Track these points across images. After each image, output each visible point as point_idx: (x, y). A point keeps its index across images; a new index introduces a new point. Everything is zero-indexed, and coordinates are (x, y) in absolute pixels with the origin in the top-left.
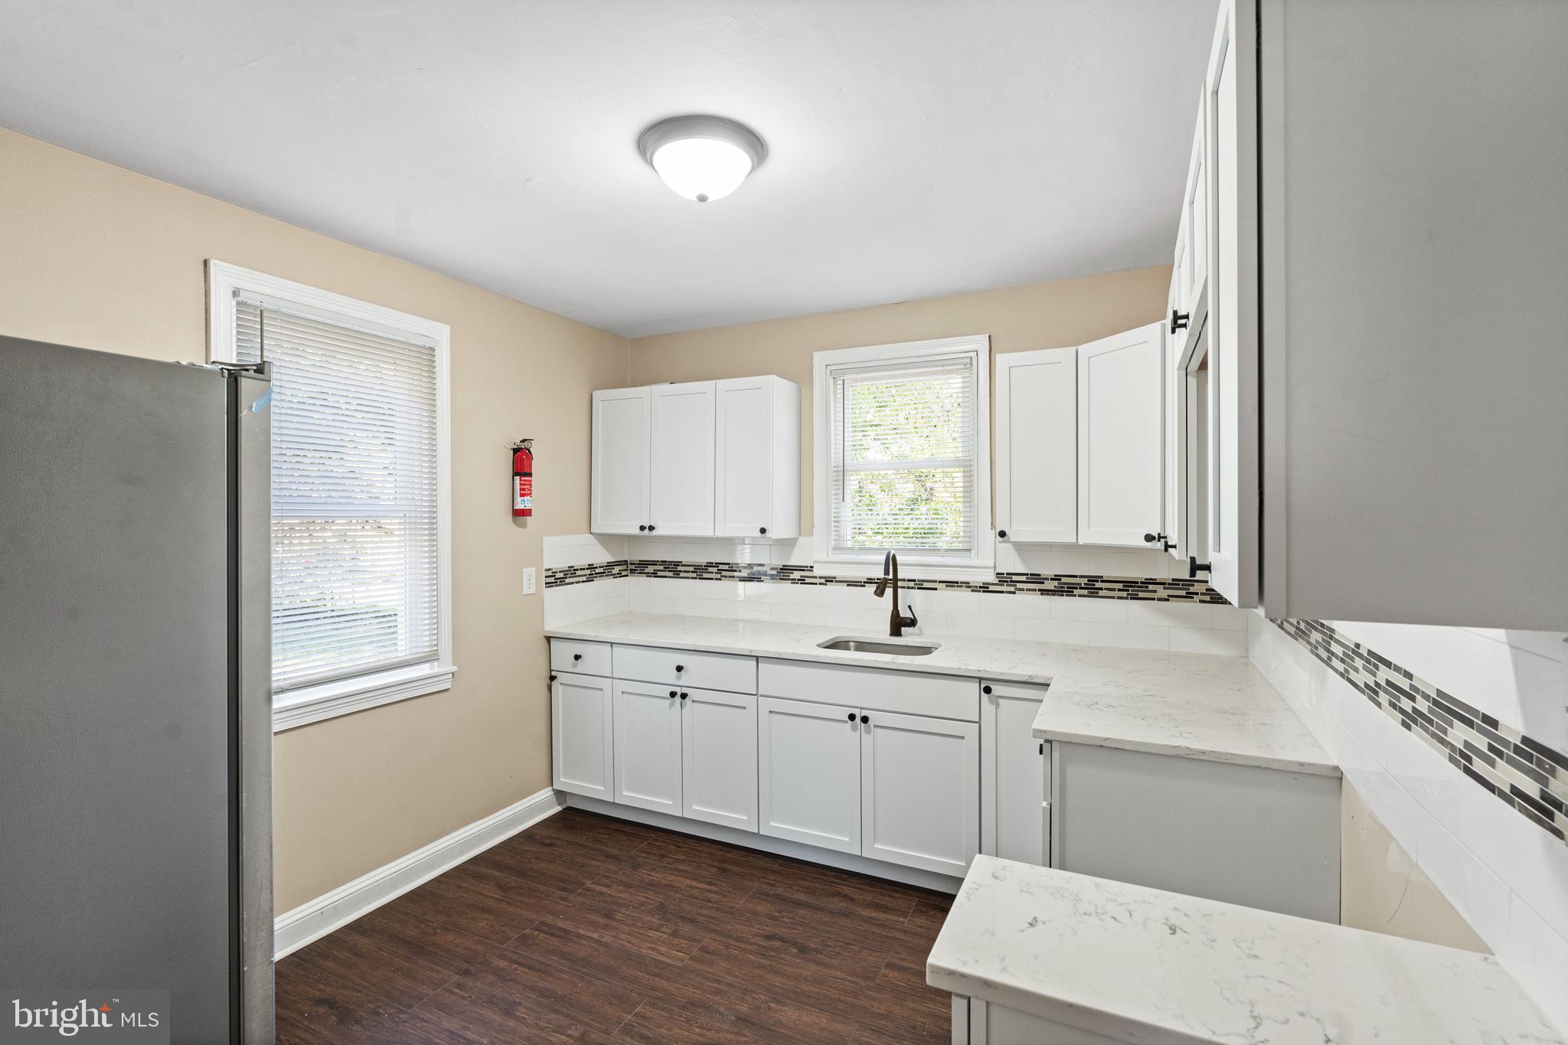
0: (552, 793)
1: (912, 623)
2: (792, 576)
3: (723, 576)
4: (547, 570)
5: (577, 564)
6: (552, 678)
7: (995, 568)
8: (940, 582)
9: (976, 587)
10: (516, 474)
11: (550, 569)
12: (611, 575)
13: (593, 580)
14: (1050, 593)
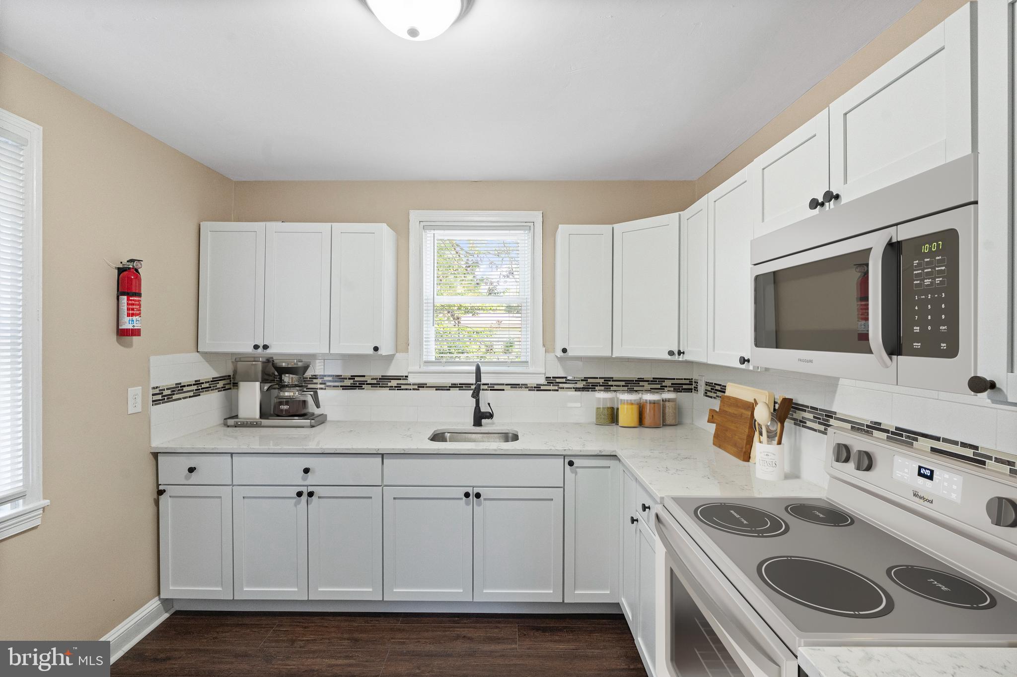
0: (159, 602)
1: (490, 416)
2: (390, 384)
3: (328, 386)
4: (154, 388)
5: (184, 381)
6: (161, 493)
7: (545, 374)
8: (506, 385)
9: (532, 387)
10: (120, 293)
11: (157, 387)
12: (216, 389)
13: (199, 395)
14: (581, 389)
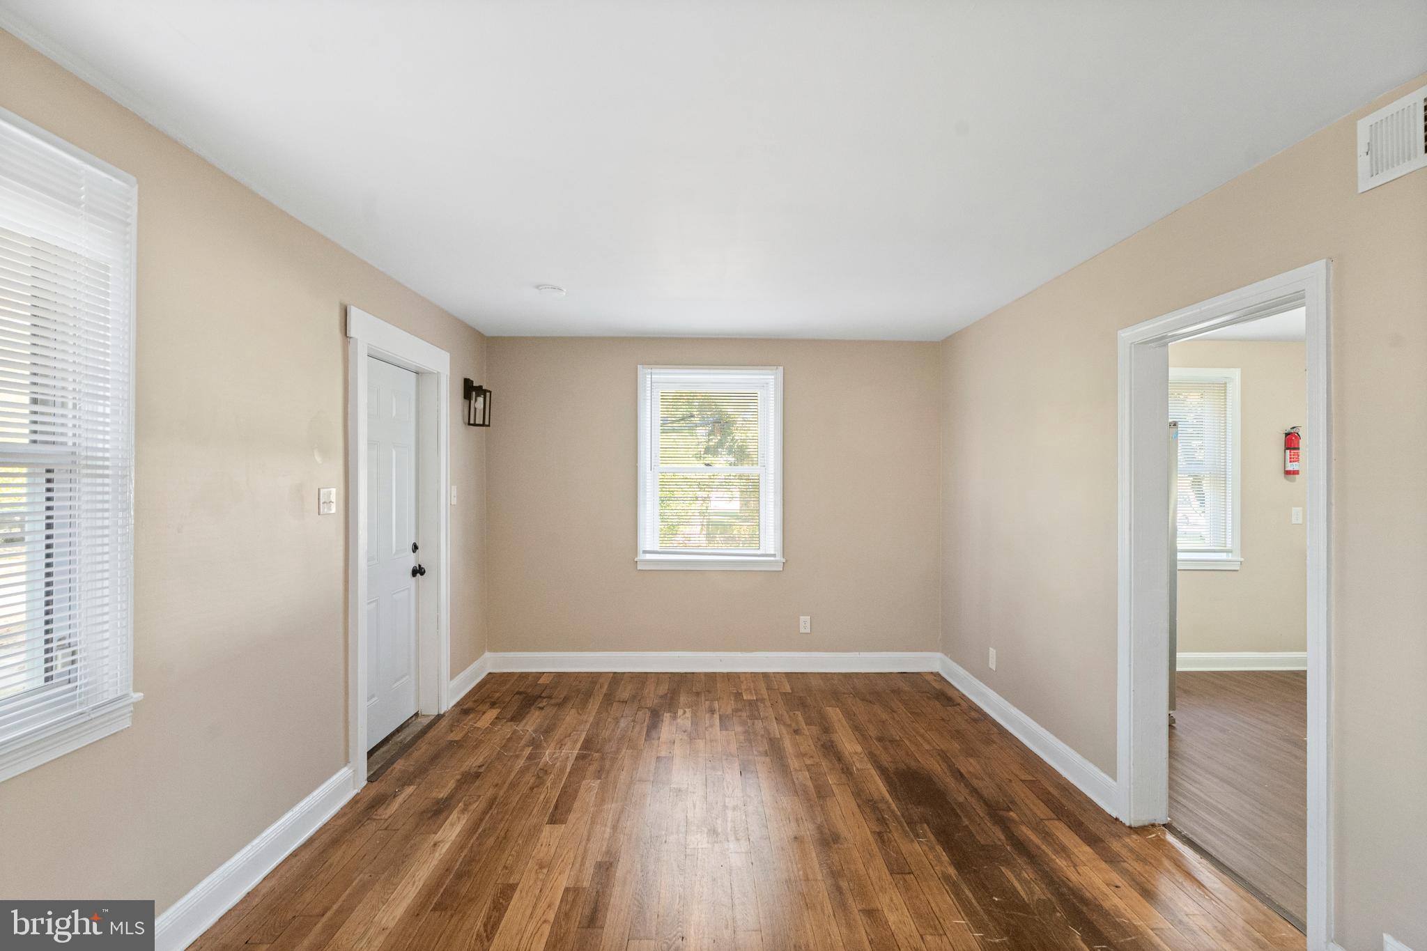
10: (1287, 448)
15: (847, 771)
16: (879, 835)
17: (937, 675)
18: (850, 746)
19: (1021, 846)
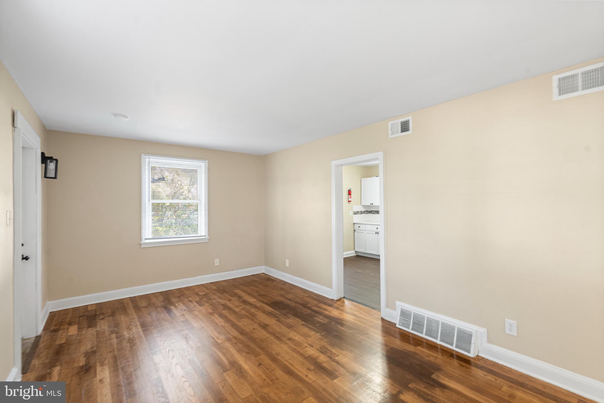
0: (354, 251)
4: (354, 212)
5: (359, 211)
6: (355, 231)
10: (349, 195)
12: (365, 213)
13: (361, 214)
15: (255, 307)
16: (279, 321)
17: (264, 273)
18: (252, 300)
19: (315, 312)
